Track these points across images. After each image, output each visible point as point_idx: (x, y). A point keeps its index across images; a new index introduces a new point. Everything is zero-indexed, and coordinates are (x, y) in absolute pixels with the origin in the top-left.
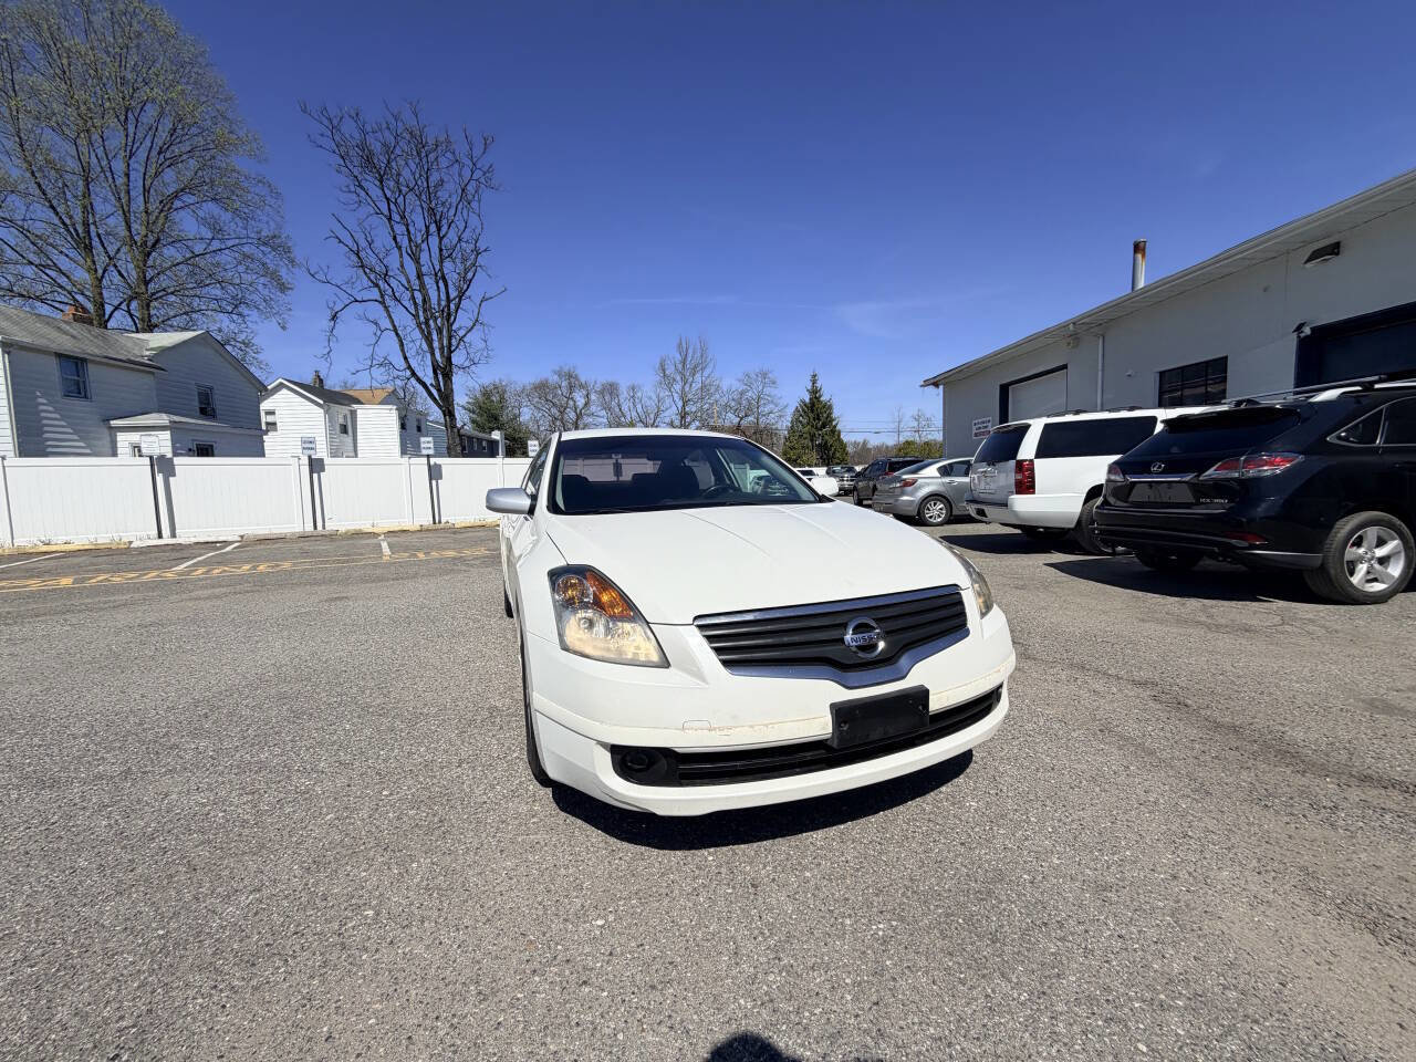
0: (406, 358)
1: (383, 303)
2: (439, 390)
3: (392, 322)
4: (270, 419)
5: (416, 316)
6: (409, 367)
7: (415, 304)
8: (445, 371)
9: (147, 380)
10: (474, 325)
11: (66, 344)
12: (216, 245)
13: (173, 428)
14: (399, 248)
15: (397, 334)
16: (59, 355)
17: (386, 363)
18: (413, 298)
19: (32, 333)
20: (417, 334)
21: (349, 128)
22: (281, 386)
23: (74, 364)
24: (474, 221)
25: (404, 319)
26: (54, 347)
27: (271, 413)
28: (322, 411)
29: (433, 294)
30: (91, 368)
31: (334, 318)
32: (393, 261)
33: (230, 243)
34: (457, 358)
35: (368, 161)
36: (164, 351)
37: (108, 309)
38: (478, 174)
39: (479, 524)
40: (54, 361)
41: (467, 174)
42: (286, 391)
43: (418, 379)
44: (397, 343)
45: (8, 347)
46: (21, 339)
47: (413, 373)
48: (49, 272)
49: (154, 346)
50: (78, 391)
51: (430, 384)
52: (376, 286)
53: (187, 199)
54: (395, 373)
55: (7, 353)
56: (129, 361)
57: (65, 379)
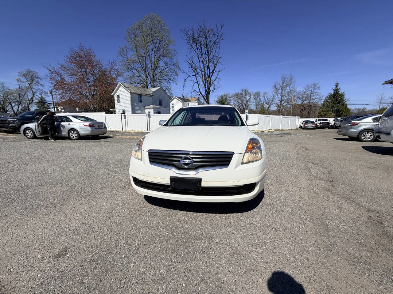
0: (199, 89)
1: (195, 76)
2: (206, 97)
3: (197, 80)
4: (173, 105)
5: (202, 78)
6: (200, 92)
7: (202, 75)
8: (208, 92)
9: (151, 98)
10: (216, 79)
11: (139, 92)
12: (166, 67)
13: (154, 108)
14: (200, 61)
15: (198, 84)
16: (138, 94)
17: (195, 91)
18: (202, 74)
19: (135, 90)
20: (202, 83)
21: (190, 33)
22: (175, 98)
23: (140, 95)
24: (218, 50)
25: (200, 79)
26: (137, 93)
27: (173, 104)
28: (182, 103)
29: (206, 72)
30: (143, 96)
31: (185, 81)
32: (198, 65)
33: (168, 66)
34: (212, 88)
35: (194, 40)
36: (154, 92)
37: (148, 84)
38: (219, 36)
40: (137, 95)
41: (216, 37)
42: (175, 99)
43: (202, 95)
44: (198, 86)
45: (131, 93)
46: (133, 91)
47: (201, 93)
48: (140, 77)
49: (152, 91)
50: (140, 101)
51: (204, 96)
52: (194, 72)
53: (161, 58)
54: (197, 93)
55: (131, 94)
56: (148, 95)
57: (139, 99)
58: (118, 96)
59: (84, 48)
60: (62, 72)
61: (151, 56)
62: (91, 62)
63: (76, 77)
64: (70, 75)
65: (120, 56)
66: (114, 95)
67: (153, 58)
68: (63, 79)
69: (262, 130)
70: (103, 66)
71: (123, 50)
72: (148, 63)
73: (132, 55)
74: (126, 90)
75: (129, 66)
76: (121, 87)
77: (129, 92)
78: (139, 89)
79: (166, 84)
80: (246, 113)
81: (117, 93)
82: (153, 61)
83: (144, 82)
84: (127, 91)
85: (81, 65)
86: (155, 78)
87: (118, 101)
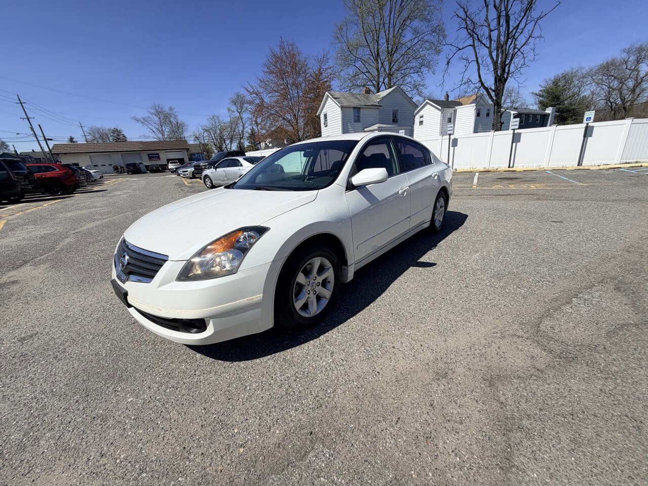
0: (479, 75)
1: (473, 46)
2: (495, 92)
3: (476, 55)
4: (421, 120)
5: (489, 48)
6: (481, 81)
7: (491, 40)
9: (377, 111)
11: (355, 103)
12: (416, 40)
13: (379, 129)
14: (487, 6)
15: (478, 62)
16: (354, 108)
17: (469, 81)
19: (349, 101)
20: (489, 61)
22: (427, 103)
23: (357, 109)
25: (483, 52)
26: (353, 105)
27: (422, 117)
28: (440, 112)
30: (362, 110)
31: (448, 63)
32: (480, 19)
33: (421, 37)
36: (383, 98)
37: (380, 83)
39: (470, 170)
40: (352, 110)
42: (428, 105)
43: (485, 88)
44: (477, 67)
45: (342, 108)
46: (346, 104)
47: (482, 84)
48: (367, 74)
49: (381, 96)
50: (358, 120)
51: (491, 89)
52: (472, 36)
53: (408, 22)
54: (473, 86)
55: (342, 110)
56: (372, 105)
57: (355, 116)
58: (325, 116)
59: (286, 44)
60: (261, 90)
61: (387, 26)
62: (294, 65)
63: (276, 94)
64: (269, 93)
65: (337, 41)
66: (320, 115)
67: (391, 30)
68: (262, 101)
69: (637, 162)
70: (309, 68)
71: (341, 29)
72: (382, 41)
73: (354, 35)
74: (335, 103)
75: (349, 56)
76: (329, 99)
77: (338, 106)
78: (356, 98)
79: (415, 76)
80: (585, 121)
81: (323, 111)
82: (391, 36)
83: (374, 82)
84: (337, 104)
85: (281, 74)
86: (393, 69)
87: (325, 124)
